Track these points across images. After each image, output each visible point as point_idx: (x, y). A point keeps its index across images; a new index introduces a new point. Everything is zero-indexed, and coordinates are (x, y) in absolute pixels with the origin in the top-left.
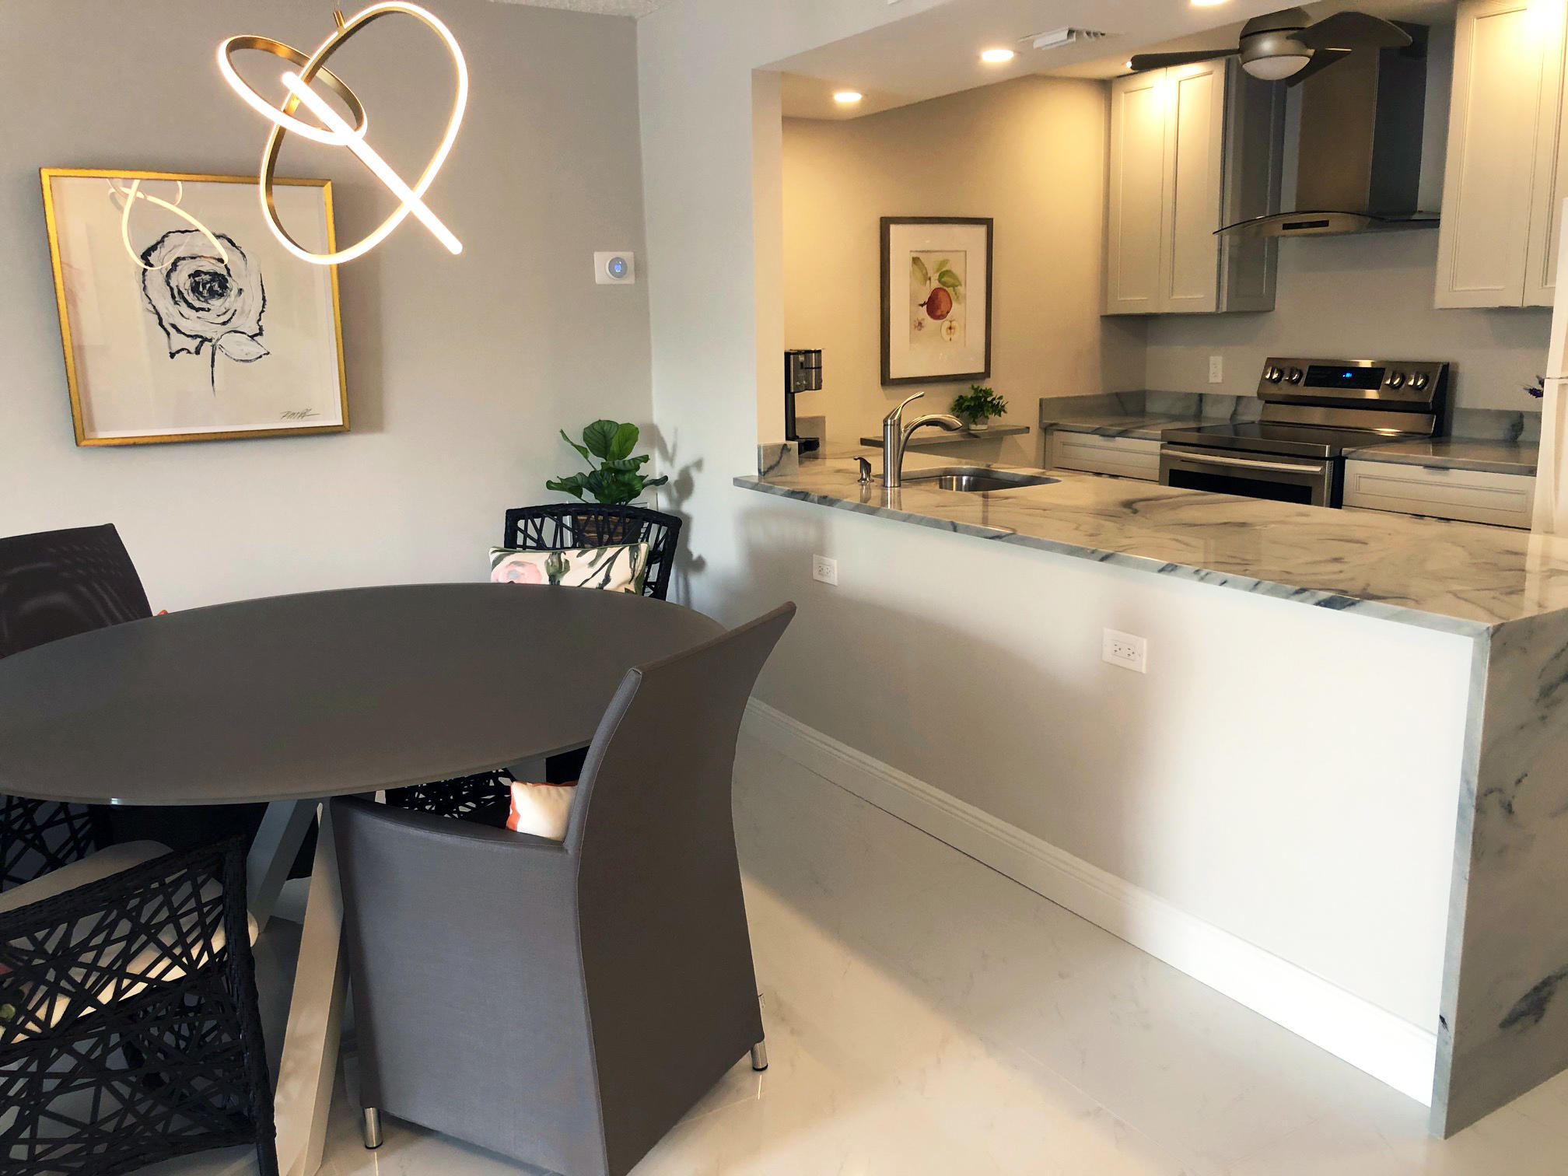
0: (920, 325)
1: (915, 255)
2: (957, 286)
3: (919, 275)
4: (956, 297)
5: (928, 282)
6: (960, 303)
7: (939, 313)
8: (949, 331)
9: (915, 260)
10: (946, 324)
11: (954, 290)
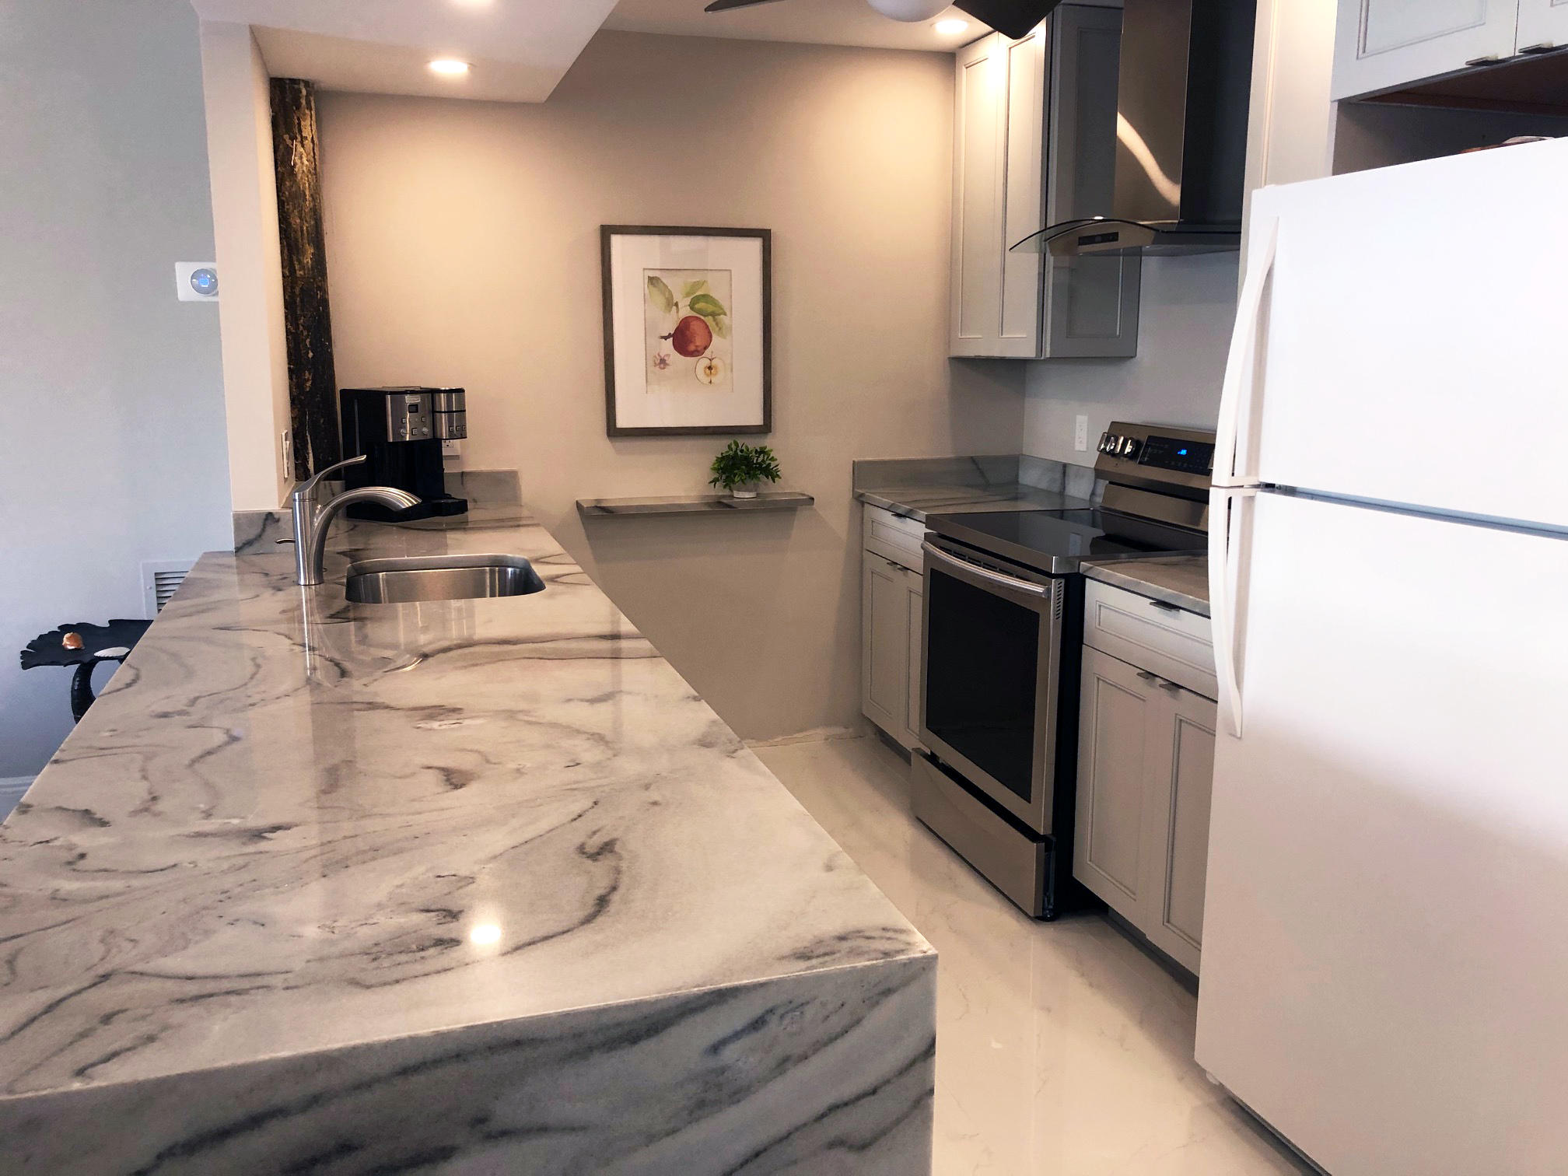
0: (663, 362)
1: (652, 274)
2: (719, 315)
3: (660, 300)
4: (717, 329)
5: (674, 307)
6: (725, 338)
7: (692, 348)
8: (708, 371)
9: (652, 281)
10: (703, 362)
11: (715, 320)
